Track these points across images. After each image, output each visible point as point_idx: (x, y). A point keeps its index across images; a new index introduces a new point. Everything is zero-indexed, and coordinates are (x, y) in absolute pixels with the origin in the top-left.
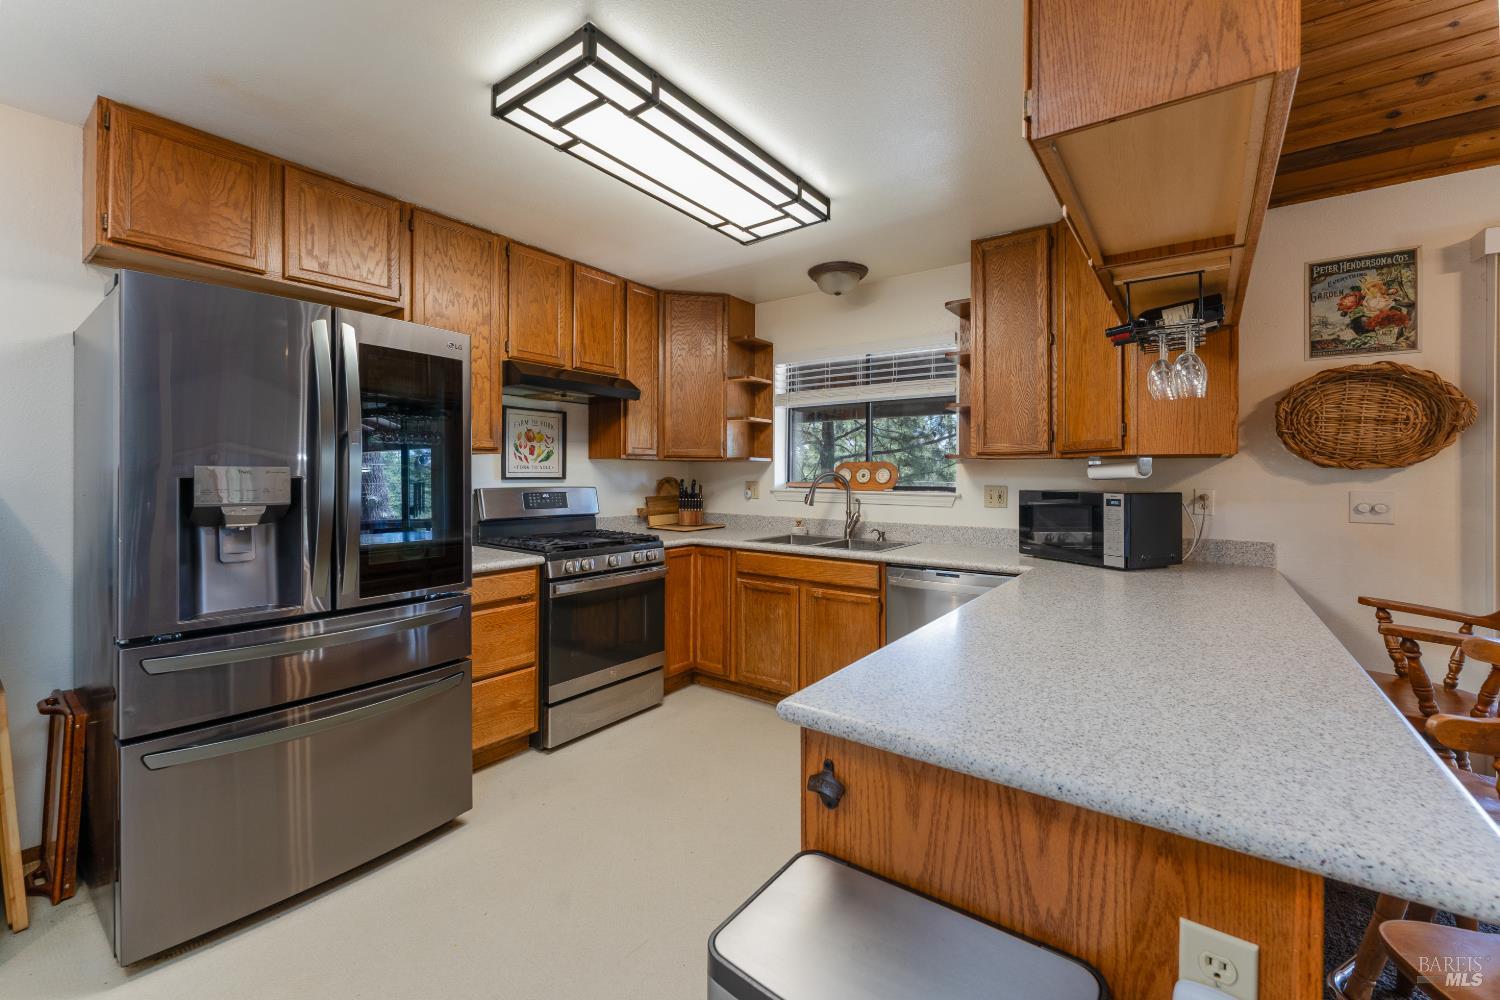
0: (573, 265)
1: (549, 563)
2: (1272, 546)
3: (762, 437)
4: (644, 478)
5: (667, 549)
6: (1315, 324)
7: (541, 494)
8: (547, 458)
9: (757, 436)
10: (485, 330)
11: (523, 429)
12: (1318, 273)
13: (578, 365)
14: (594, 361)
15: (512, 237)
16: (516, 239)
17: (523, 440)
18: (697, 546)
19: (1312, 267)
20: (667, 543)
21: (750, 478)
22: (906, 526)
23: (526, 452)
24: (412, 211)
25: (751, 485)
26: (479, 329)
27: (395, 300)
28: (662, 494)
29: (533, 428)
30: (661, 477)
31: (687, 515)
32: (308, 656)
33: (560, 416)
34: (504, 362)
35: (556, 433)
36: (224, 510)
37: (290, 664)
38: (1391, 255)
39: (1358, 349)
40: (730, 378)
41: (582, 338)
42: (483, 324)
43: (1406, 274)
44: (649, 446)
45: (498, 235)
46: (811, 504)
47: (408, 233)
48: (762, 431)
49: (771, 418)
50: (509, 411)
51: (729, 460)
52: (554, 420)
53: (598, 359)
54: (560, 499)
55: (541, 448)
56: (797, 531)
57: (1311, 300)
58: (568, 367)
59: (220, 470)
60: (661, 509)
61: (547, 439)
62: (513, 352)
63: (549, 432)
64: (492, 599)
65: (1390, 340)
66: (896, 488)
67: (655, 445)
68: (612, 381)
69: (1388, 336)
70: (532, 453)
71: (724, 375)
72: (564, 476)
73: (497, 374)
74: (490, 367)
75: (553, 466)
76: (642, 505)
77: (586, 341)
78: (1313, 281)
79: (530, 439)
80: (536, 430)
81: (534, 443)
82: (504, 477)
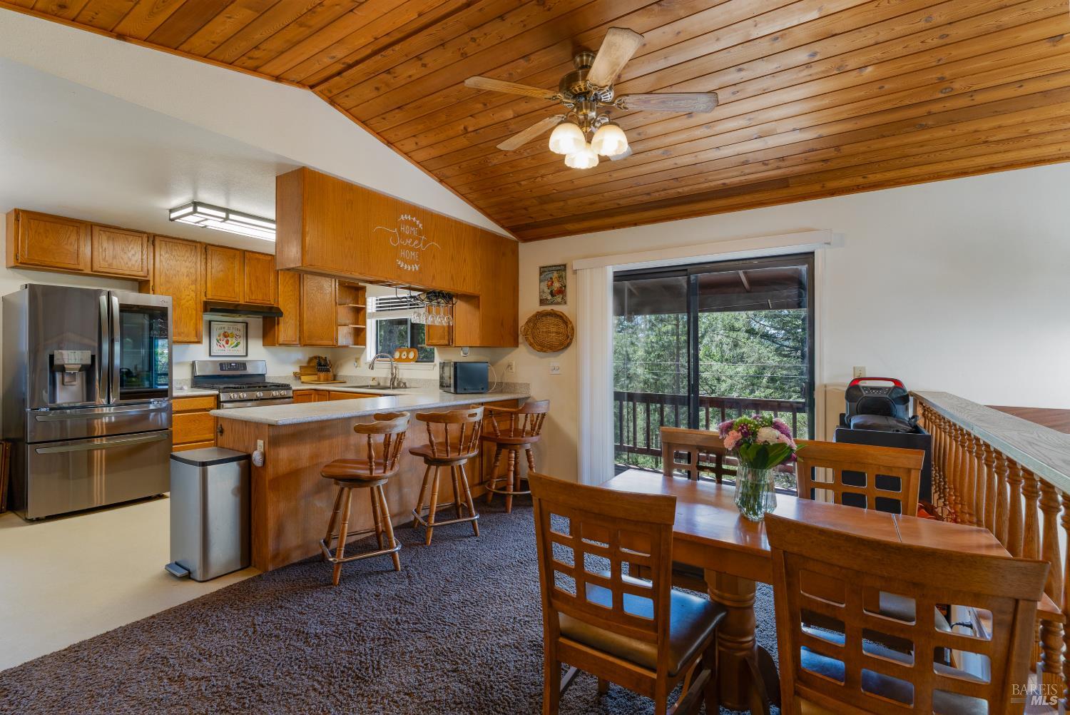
0: (244, 251)
1: (221, 394)
2: (529, 384)
3: (362, 334)
4: (300, 355)
5: (293, 391)
6: (541, 292)
7: (231, 364)
8: (237, 346)
9: (359, 335)
10: (193, 287)
11: (222, 332)
12: (543, 270)
13: (248, 301)
14: (258, 298)
15: (207, 242)
16: (212, 243)
17: (222, 337)
18: (315, 390)
19: (541, 268)
20: (294, 388)
21: (357, 356)
22: (416, 380)
23: (224, 343)
24: (154, 237)
25: (357, 360)
26: (191, 286)
27: (146, 277)
28: (311, 365)
29: (228, 331)
30: (311, 356)
31: (322, 375)
32: (106, 420)
33: (244, 324)
34: (204, 301)
35: (242, 332)
36: (65, 366)
37: (97, 423)
38: (560, 266)
39: (552, 303)
40: (340, 305)
41: (250, 287)
42: (192, 284)
43: (564, 273)
44: (293, 339)
45: (200, 243)
46: (372, 369)
47: (152, 247)
48: (361, 332)
49: (365, 325)
50: (212, 323)
51: (339, 347)
52: (241, 326)
53: (260, 297)
54: (243, 365)
55: (233, 341)
56: (372, 383)
57: (540, 282)
58: (242, 302)
59: (65, 352)
60: (309, 372)
61: (236, 336)
62: (209, 297)
63: (238, 333)
64: (190, 408)
65: (560, 300)
66: (417, 362)
67: (298, 339)
68: (271, 308)
69: (558, 298)
70: (227, 343)
71: (336, 303)
72: (247, 355)
73: (200, 307)
74: (196, 304)
75: (240, 350)
76: (298, 370)
77: (253, 289)
78: (541, 274)
79: (226, 336)
80: (229, 332)
81: (228, 338)
82: (210, 355)
